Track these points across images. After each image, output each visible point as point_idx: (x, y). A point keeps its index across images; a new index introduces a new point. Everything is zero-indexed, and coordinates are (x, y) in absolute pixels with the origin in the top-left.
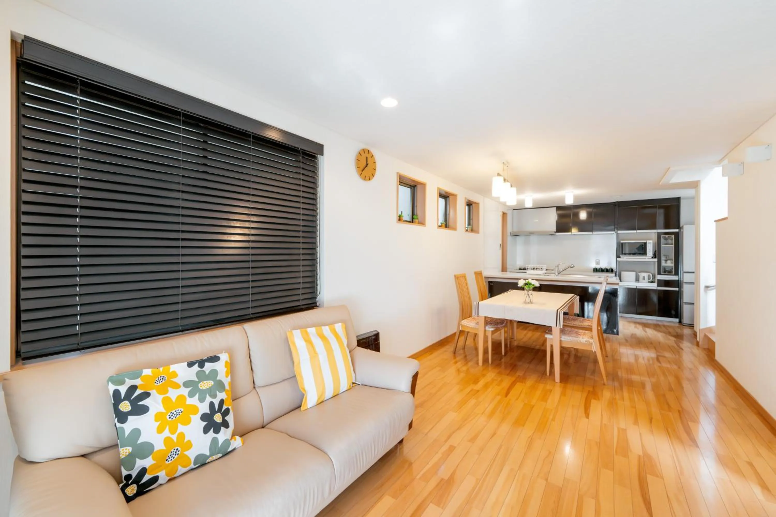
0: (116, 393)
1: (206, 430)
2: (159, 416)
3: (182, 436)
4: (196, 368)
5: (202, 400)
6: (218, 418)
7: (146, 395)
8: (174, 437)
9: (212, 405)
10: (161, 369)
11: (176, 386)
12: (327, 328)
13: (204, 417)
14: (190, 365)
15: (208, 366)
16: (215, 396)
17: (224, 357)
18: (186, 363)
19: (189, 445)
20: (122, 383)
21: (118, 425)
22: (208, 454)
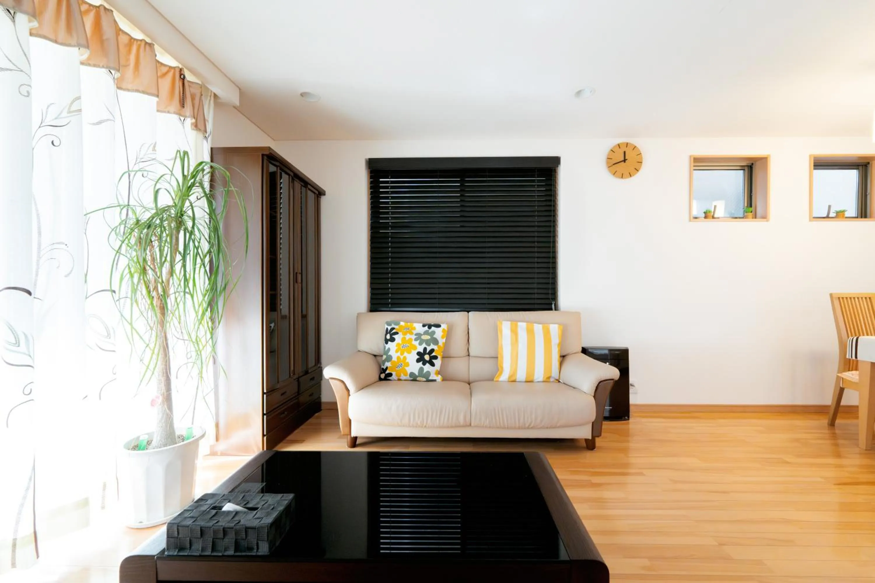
0: (387, 329)
1: (418, 361)
2: (398, 345)
3: (405, 358)
4: (426, 328)
5: (420, 344)
6: (427, 357)
7: (397, 333)
8: (402, 357)
9: (425, 349)
10: (409, 324)
11: (412, 334)
12: (540, 326)
13: (419, 353)
14: (424, 326)
15: (433, 328)
16: (429, 345)
17: (444, 326)
18: (421, 325)
19: (408, 365)
20: (390, 325)
21: (385, 344)
22: (417, 374)
